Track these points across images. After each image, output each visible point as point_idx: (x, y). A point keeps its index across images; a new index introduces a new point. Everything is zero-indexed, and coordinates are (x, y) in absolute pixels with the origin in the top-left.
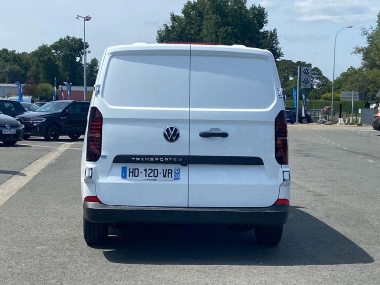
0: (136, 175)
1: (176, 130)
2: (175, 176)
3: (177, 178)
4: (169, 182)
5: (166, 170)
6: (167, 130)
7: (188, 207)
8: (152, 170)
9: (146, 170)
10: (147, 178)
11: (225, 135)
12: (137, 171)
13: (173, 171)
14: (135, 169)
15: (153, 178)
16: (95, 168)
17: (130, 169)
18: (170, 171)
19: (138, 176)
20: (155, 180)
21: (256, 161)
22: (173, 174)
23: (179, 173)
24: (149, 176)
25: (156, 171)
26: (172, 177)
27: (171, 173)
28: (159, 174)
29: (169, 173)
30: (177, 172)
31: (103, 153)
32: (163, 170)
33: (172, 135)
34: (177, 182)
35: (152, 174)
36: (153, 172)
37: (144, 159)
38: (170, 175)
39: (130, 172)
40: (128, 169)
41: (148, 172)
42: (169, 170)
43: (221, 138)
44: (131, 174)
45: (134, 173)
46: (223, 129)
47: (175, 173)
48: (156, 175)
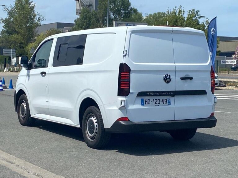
0: (149, 103)
1: (170, 76)
2: (168, 103)
3: (170, 104)
4: (165, 107)
6: (166, 76)
7: (174, 120)
8: (156, 99)
9: (153, 100)
10: (155, 104)
11: (191, 78)
12: (149, 100)
13: (167, 100)
14: (148, 100)
15: (158, 104)
16: (127, 100)
17: (145, 100)
19: (150, 104)
20: (159, 105)
21: (203, 93)
22: (167, 101)
23: (170, 101)
24: (156, 104)
25: (159, 100)
27: (166, 101)
28: (160, 102)
29: (165, 101)
30: (169, 100)
31: (131, 91)
32: (162, 99)
34: (170, 106)
35: (157, 103)
36: (157, 101)
37: (154, 94)
38: (166, 102)
39: (146, 102)
40: (144, 100)
41: (155, 101)
42: (165, 99)
43: (189, 80)
45: (148, 102)
46: (191, 75)
47: (168, 101)
48: (159, 103)
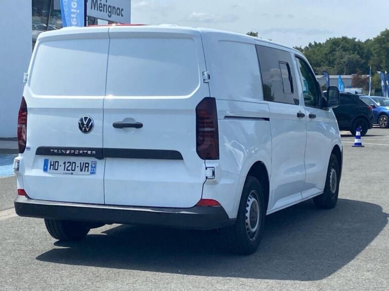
0: (56, 168)
1: (90, 120)
2: (91, 170)
3: (93, 173)
4: (85, 176)
5: (84, 163)
6: (82, 120)
7: (104, 205)
8: (70, 163)
9: (65, 163)
10: (66, 171)
11: (139, 126)
12: (57, 163)
13: (90, 165)
14: (56, 162)
15: (71, 172)
16: (22, 160)
17: (51, 162)
18: (87, 165)
19: (57, 170)
20: (72, 174)
21: (175, 156)
22: (90, 167)
23: (95, 167)
24: (67, 170)
25: (74, 164)
26: (88, 171)
27: (88, 167)
28: (76, 167)
29: (86, 167)
30: (93, 166)
31: (28, 145)
32: (81, 163)
33: (86, 126)
34: (93, 176)
35: (70, 168)
36: (71, 166)
37: (61, 151)
38: (87, 168)
39: (51, 165)
40: (49, 162)
41: (67, 165)
42: (86, 163)
43: (135, 128)
44: (52, 167)
45: (55, 166)
46: (138, 119)
47: (92, 167)
48: (73, 169)
